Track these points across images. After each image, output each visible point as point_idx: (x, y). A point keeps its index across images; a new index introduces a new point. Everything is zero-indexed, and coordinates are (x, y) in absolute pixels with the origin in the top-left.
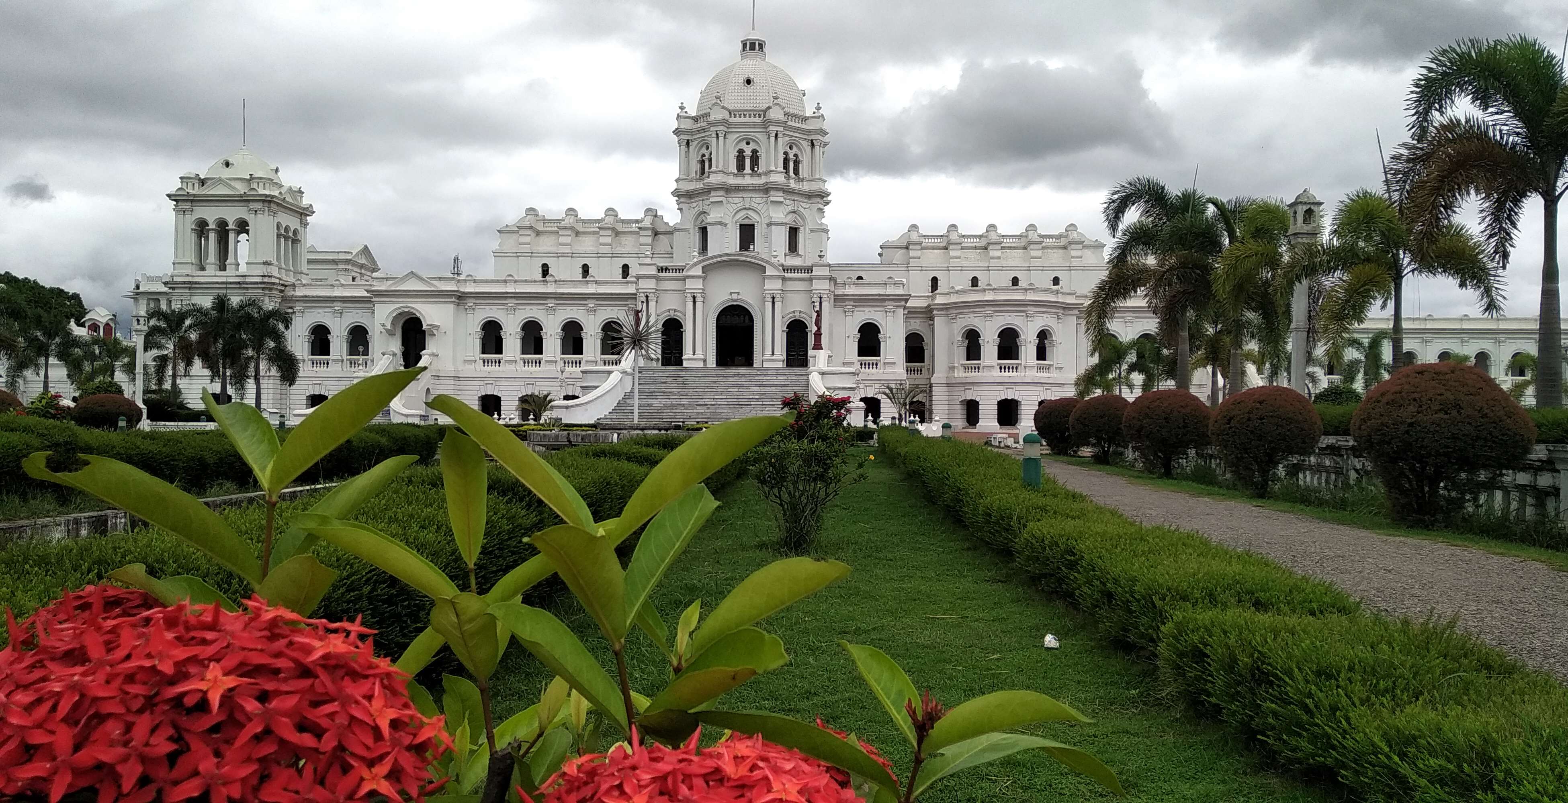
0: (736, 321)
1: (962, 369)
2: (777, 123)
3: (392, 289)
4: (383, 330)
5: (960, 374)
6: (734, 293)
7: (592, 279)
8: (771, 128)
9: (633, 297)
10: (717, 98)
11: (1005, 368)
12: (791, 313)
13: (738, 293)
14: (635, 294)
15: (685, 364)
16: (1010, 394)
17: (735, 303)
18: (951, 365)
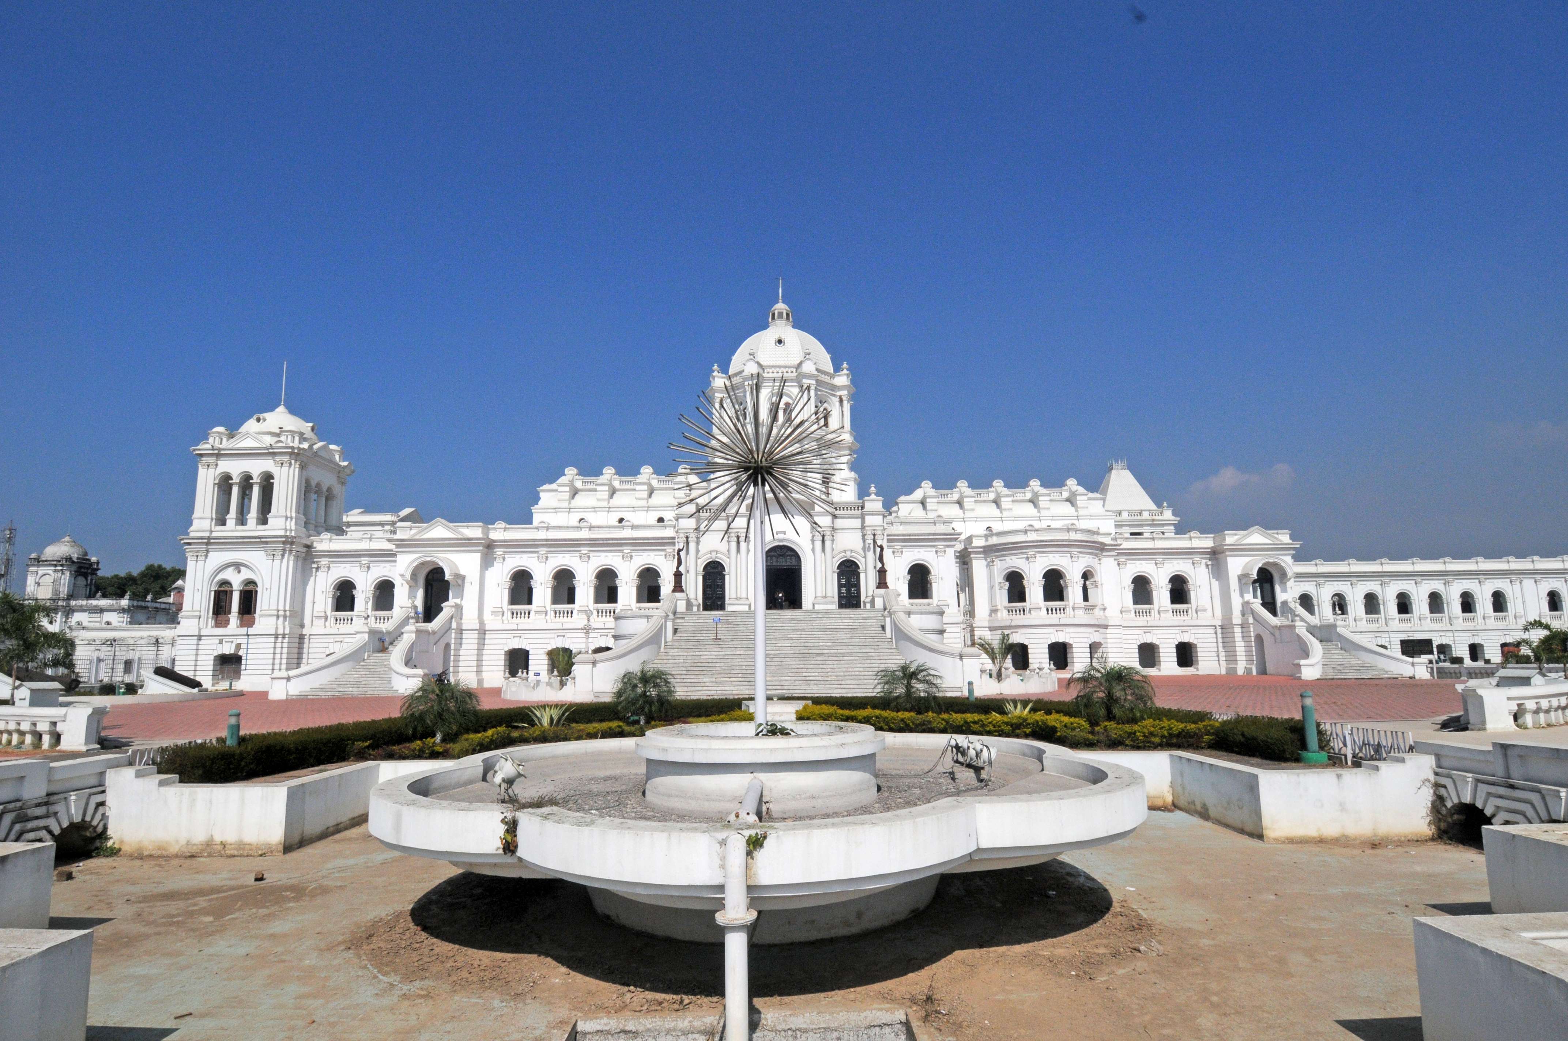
0: (785, 563)
1: (1005, 612)
2: (809, 376)
3: (417, 537)
4: (404, 582)
5: (1003, 616)
6: (781, 532)
7: (628, 523)
8: (804, 381)
9: (671, 542)
10: (750, 354)
11: (1052, 610)
12: (840, 553)
13: (785, 533)
14: (673, 538)
15: (729, 608)
16: (1060, 637)
17: (781, 544)
18: (994, 608)
